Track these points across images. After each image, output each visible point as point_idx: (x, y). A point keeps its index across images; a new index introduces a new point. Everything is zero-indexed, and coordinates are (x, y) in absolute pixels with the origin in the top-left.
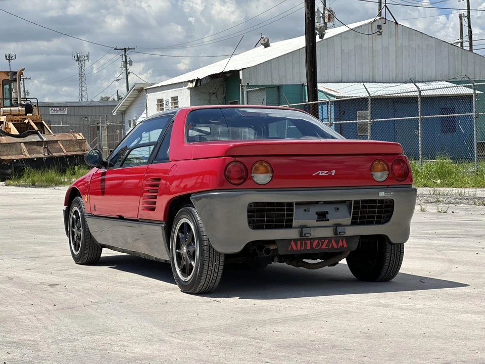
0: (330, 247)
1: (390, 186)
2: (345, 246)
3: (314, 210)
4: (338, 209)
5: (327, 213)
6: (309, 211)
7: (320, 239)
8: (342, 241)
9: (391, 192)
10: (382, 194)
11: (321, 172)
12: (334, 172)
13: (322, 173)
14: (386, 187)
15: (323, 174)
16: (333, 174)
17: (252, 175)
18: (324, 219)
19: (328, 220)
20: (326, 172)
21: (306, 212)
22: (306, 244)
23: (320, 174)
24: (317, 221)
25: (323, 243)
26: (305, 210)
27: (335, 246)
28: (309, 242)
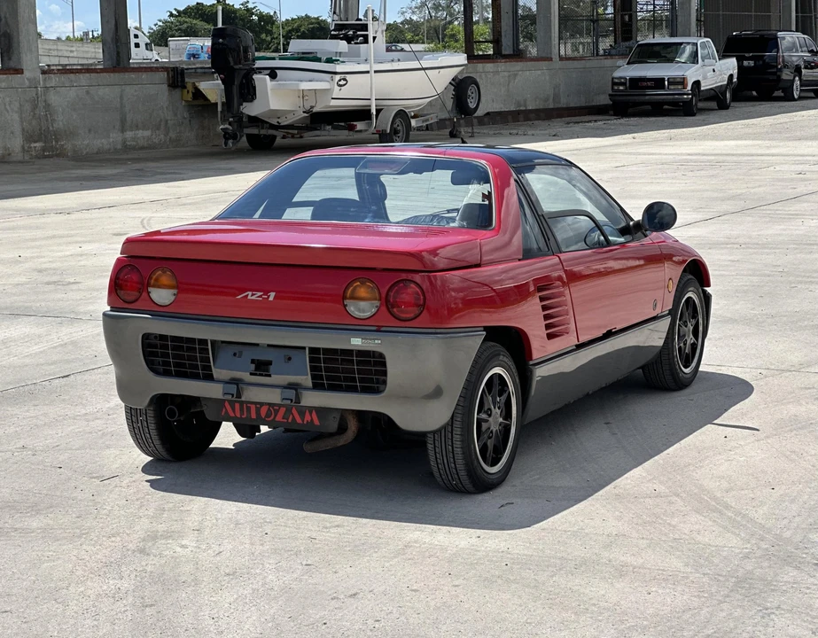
0: (290, 420)
1: (383, 329)
2: (317, 422)
3: (250, 354)
4: (290, 359)
5: (270, 363)
6: (240, 357)
7: (269, 404)
8: (311, 413)
9: (374, 339)
10: (357, 342)
11: (250, 293)
12: (272, 295)
13: (253, 295)
14: (374, 328)
15: (253, 298)
16: (271, 299)
17: (150, 289)
18: (264, 373)
19: (270, 376)
20: (259, 294)
21: (236, 358)
22: (249, 409)
23: (249, 297)
24: (251, 374)
25: (277, 412)
26: (235, 354)
27: (299, 420)
28: (253, 407)
